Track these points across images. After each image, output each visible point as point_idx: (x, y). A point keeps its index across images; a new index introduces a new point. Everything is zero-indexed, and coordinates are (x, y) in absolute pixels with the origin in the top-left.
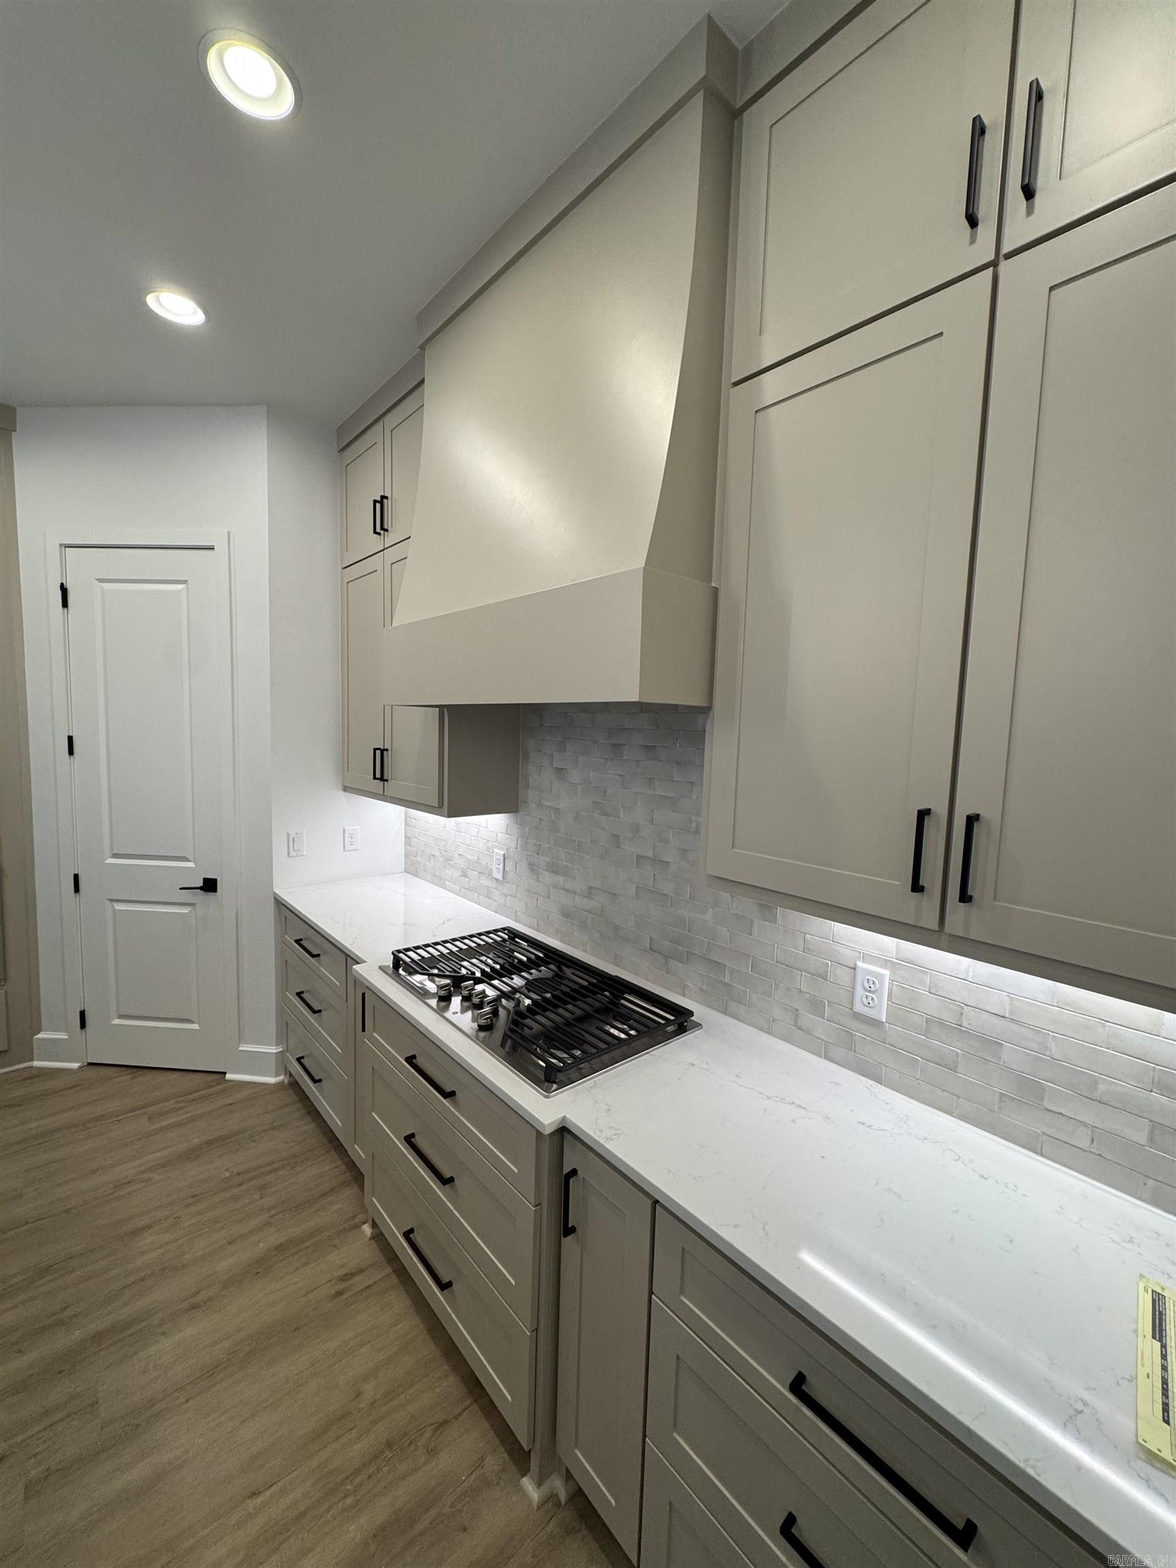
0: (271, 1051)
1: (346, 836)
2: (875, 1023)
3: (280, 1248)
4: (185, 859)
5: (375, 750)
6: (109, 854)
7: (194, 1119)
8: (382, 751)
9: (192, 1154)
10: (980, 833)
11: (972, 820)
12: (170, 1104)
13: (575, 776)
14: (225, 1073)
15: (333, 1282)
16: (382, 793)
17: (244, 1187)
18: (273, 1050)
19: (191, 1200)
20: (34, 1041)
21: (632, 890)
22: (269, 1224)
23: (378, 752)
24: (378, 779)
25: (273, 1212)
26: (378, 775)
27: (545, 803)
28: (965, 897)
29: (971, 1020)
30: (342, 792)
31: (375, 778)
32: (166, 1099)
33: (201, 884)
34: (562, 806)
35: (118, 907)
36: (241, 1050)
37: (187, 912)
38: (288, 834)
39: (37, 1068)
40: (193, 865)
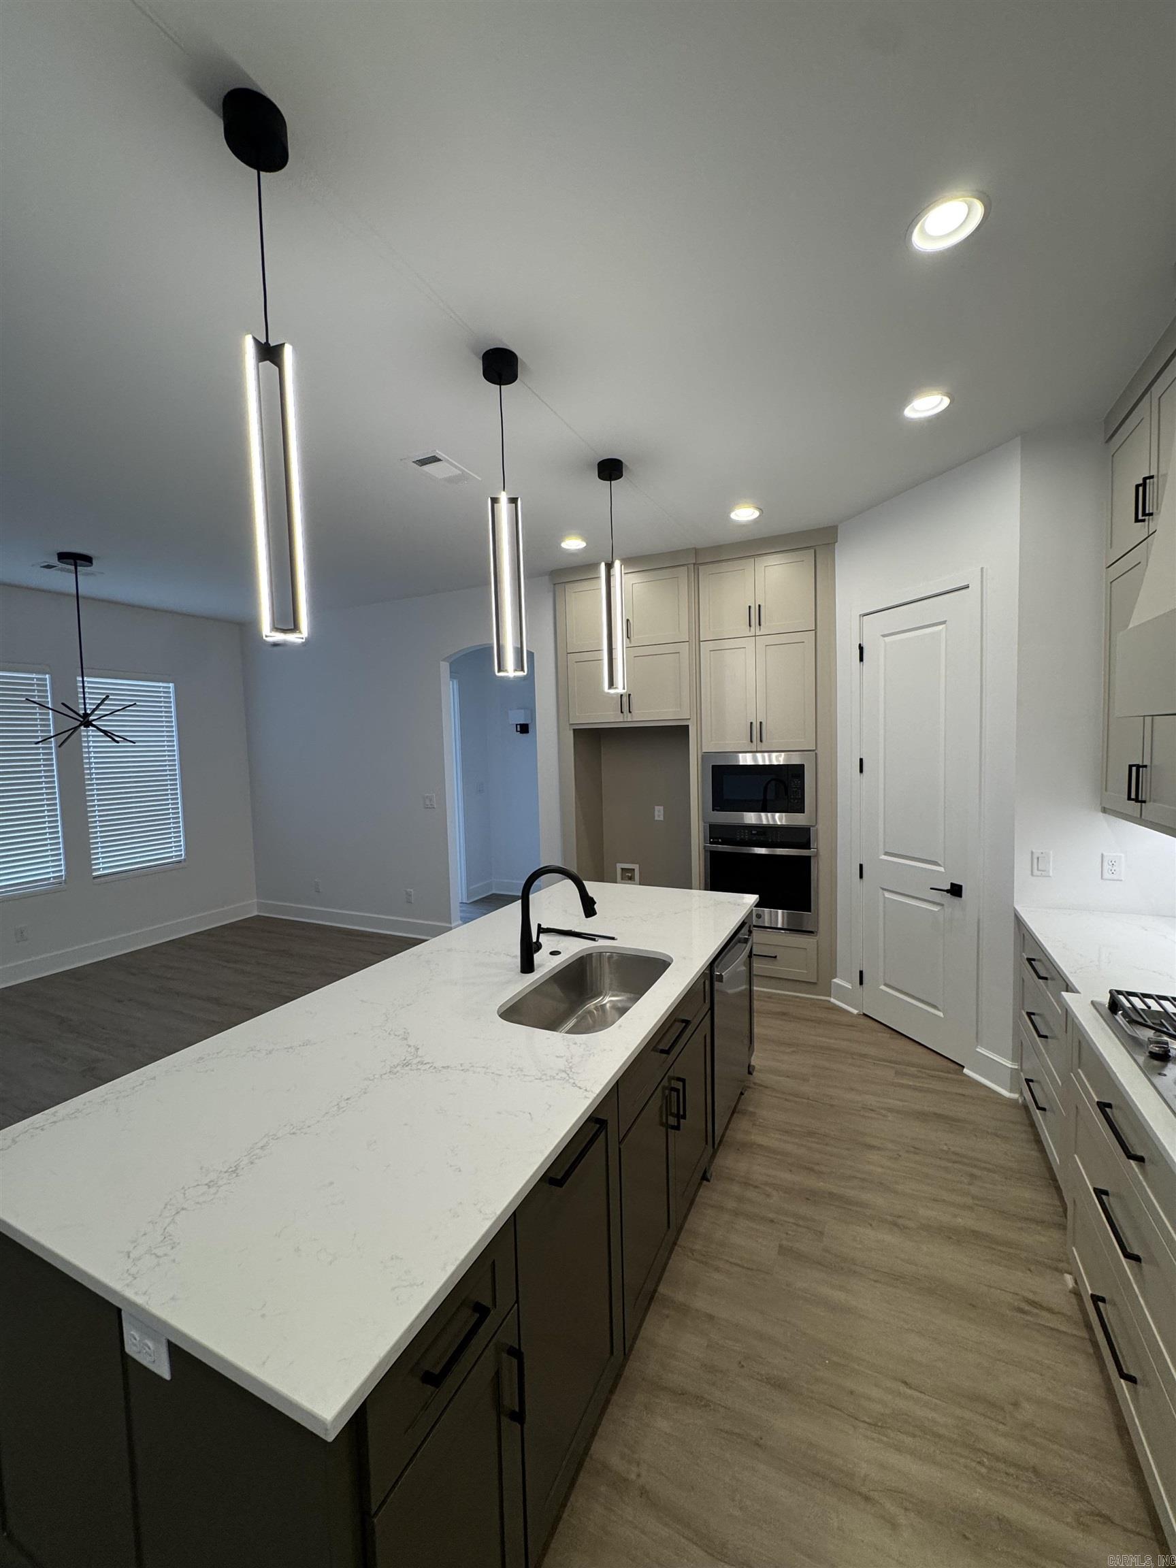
0: (1007, 1065)
1: (1105, 864)
3: (975, 1234)
4: (935, 863)
5: (1131, 767)
6: (883, 852)
7: (928, 1091)
8: (1138, 767)
9: (922, 1116)
12: (913, 1070)
14: (963, 1067)
15: (1018, 1297)
16: (1139, 816)
17: (957, 1166)
18: (1009, 1064)
19: (912, 1149)
20: (832, 984)
22: (971, 1208)
23: (1134, 769)
24: (1133, 800)
25: (979, 1203)
26: (1133, 796)
30: (1101, 814)
31: (1129, 798)
32: (913, 1065)
33: (948, 887)
35: (887, 895)
36: (978, 1052)
37: (936, 910)
38: (1032, 853)
39: (832, 1003)
40: (942, 869)
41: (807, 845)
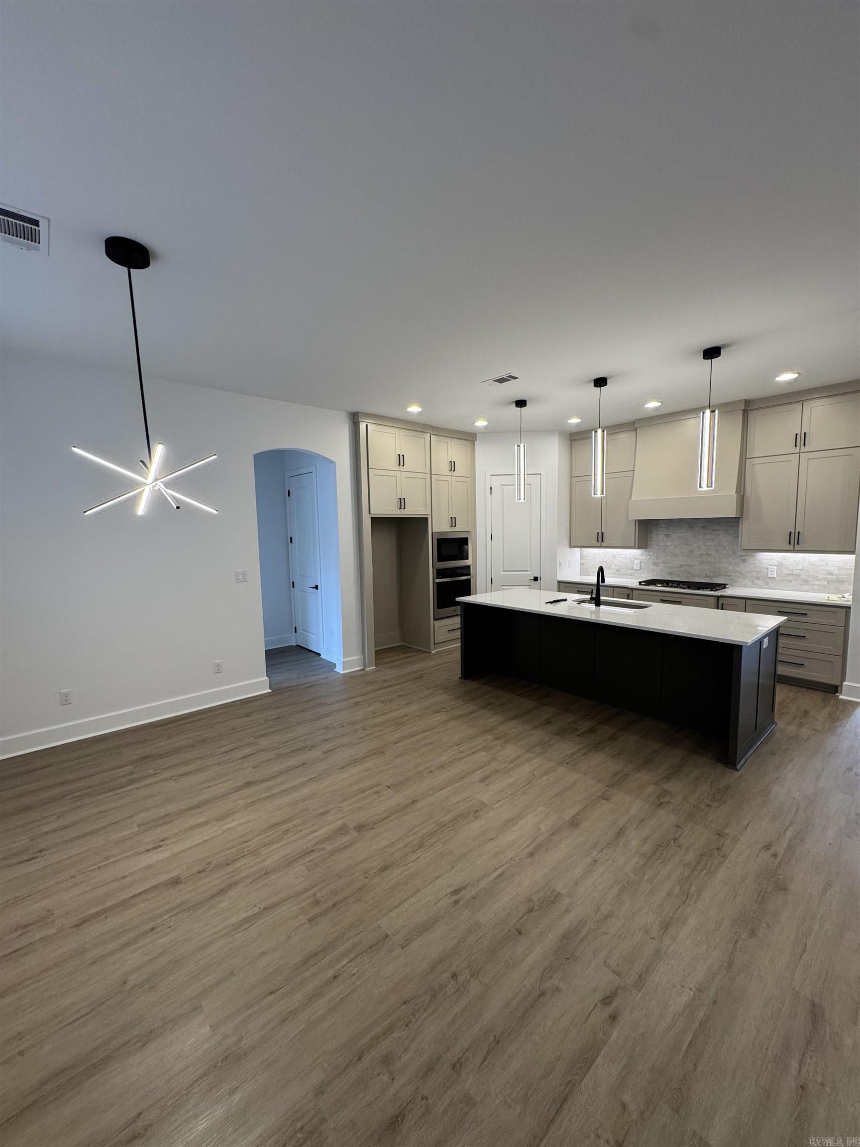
2: (773, 578)
4: (528, 571)
5: (598, 533)
8: (602, 533)
10: (800, 534)
11: (799, 532)
13: (674, 536)
16: (599, 546)
21: (698, 563)
23: (600, 534)
26: (600, 540)
27: (660, 544)
28: (798, 544)
29: (795, 572)
31: (598, 541)
33: (533, 578)
34: (668, 544)
40: (529, 573)
41: (469, 574)
